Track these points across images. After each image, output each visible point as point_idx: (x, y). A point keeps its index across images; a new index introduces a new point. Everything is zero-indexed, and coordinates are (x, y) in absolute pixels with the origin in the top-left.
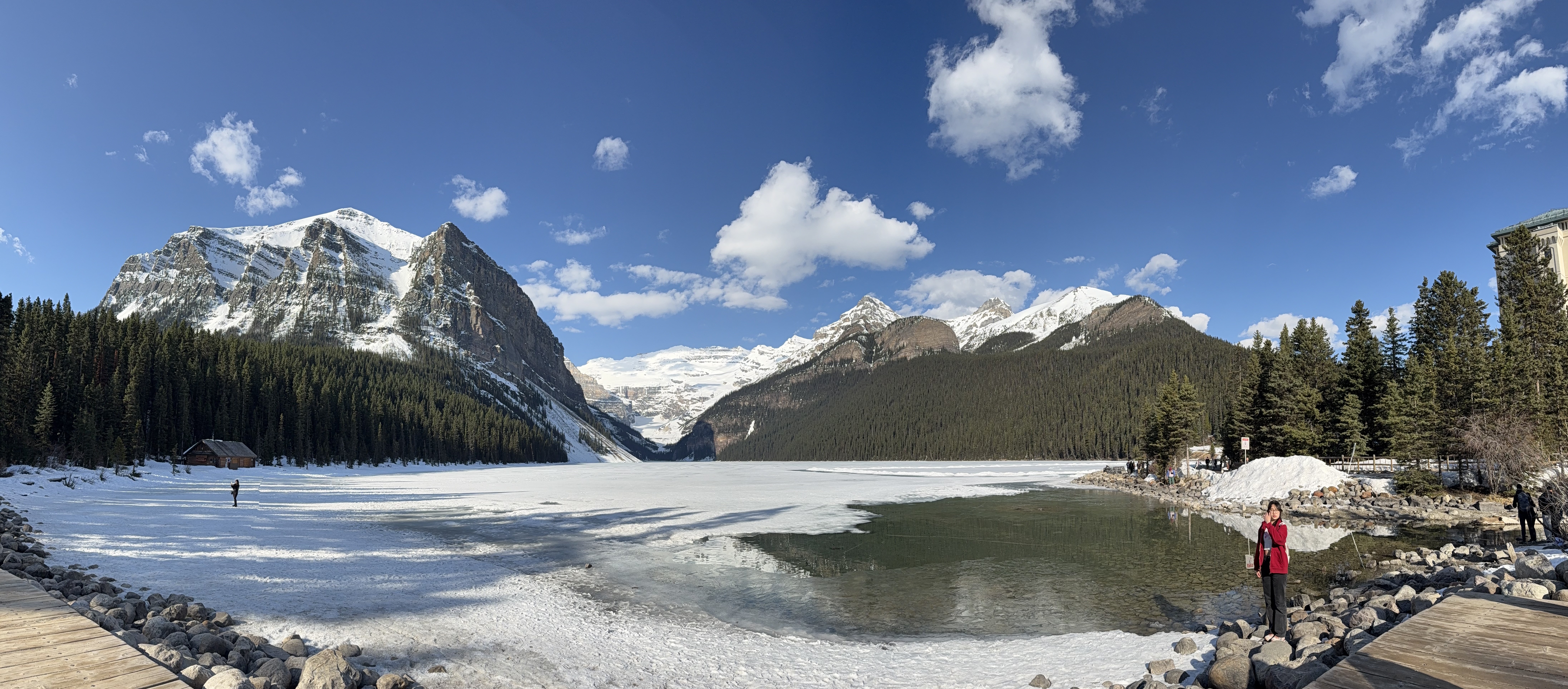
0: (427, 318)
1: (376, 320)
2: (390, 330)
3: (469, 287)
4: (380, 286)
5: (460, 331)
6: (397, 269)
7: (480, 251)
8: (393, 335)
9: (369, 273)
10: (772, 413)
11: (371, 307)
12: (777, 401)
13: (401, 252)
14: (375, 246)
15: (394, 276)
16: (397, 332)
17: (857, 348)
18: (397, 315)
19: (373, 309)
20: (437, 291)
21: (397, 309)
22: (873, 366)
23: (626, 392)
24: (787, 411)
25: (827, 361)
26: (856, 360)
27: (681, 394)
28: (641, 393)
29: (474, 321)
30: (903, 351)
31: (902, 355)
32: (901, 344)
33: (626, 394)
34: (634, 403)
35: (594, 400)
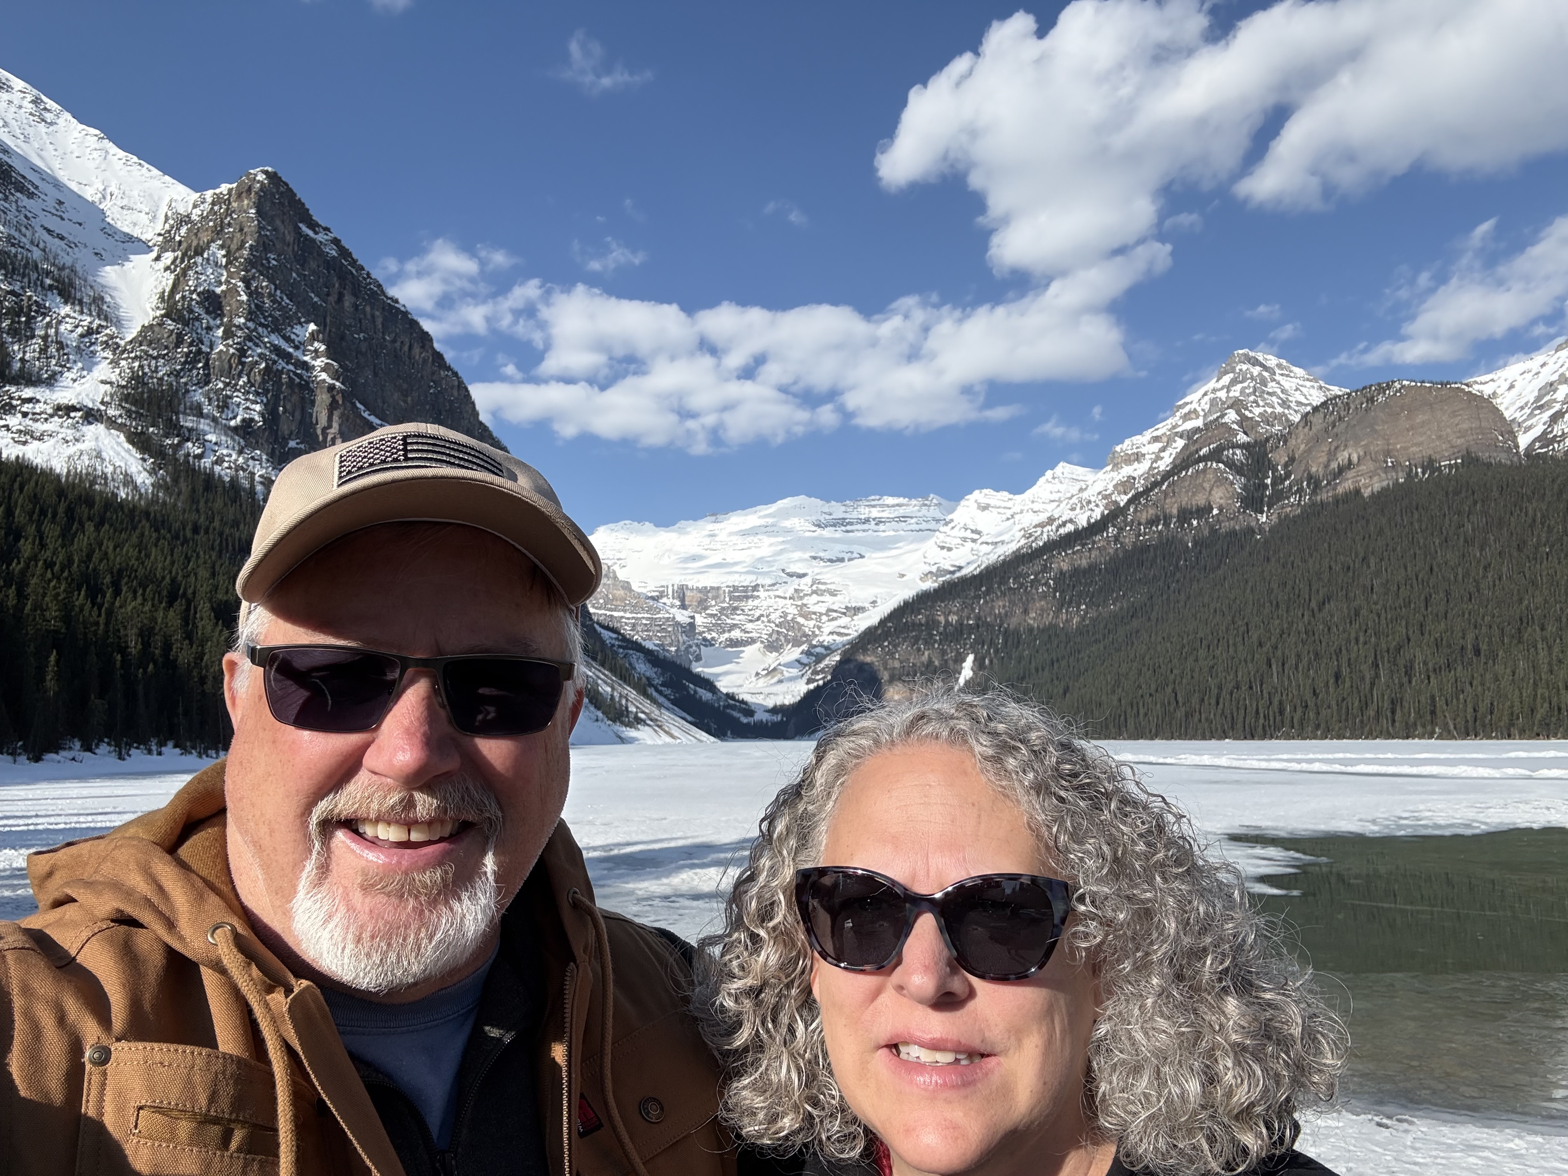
0: (198, 396)
1: (51, 381)
2: (91, 416)
3: (313, 337)
4: (67, 292)
5: (286, 440)
6: (120, 258)
7: (345, 253)
8: (98, 429)
9: (37, 254)
10: (1013, 638)
11: (36, 344)
12: (1026, 612)
13: (135, 216)
14: (57, 185)
15: (110, 274)
16: (111, 423)
17: (1221, 481)
18: (114, 377)
19: (44, 350)
20: (228, 334)
21: (115, 363)
22: (1267, 517)
23: (681, 594)
24: (1050, 632)
25: (1144, 517)
26: (1221, 509)
27: (805, 601)
28: (715, 598)
29: (323, 420)
30: (1350, 474)
31: (1345, 485)
32: (1343, 457)
33: (682, 599)
34: (699, 620)
35: (608, 613)
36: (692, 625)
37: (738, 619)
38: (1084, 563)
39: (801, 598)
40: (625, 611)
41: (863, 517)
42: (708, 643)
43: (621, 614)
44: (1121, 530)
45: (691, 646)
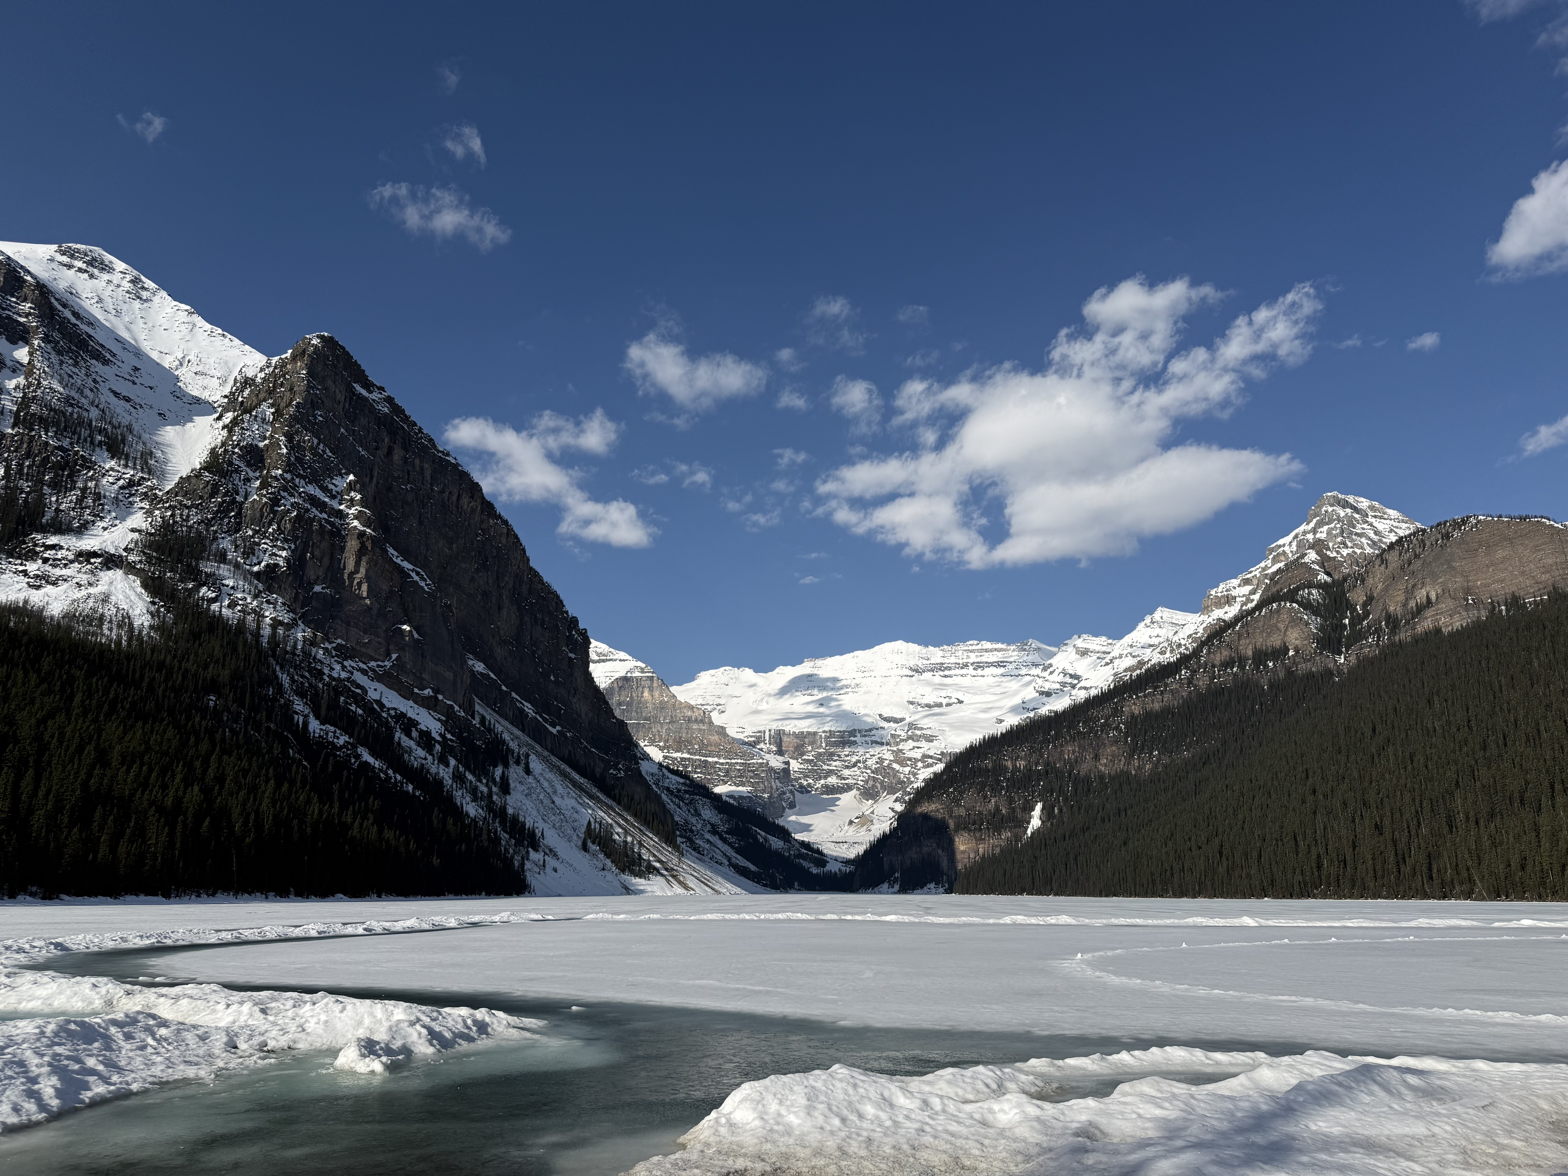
0: (225, 543)
1: (81, 530)
2: (111, 561)
6: (183, 419)
8: (116, 573)
10: (1083, 784)
12: (1097, 757)
15: (171, 434)
16: (131, 568)
17: (1296, 621)
22: (1345, 659)
23: (778, 738)
24: (1122, 779)
25: (1218, 659)
26: (1297, 651)
27: (900, 747)
28: (812, 743)
29: (350, 565)
30: (1429, 613)
31: (1425, 624)
32: (1421, 595)
33: (779, 745)
34: (795, 765)
35: (703, 759)
36: (786, 771)
37: (835, 764)
38: (1157, 706)
39: (897, 744)
40: (719, 757)
41: (961, 662)
42: (804, 790)
43: (716, 759)
44: (1194, 672)
45: (784, 793)
